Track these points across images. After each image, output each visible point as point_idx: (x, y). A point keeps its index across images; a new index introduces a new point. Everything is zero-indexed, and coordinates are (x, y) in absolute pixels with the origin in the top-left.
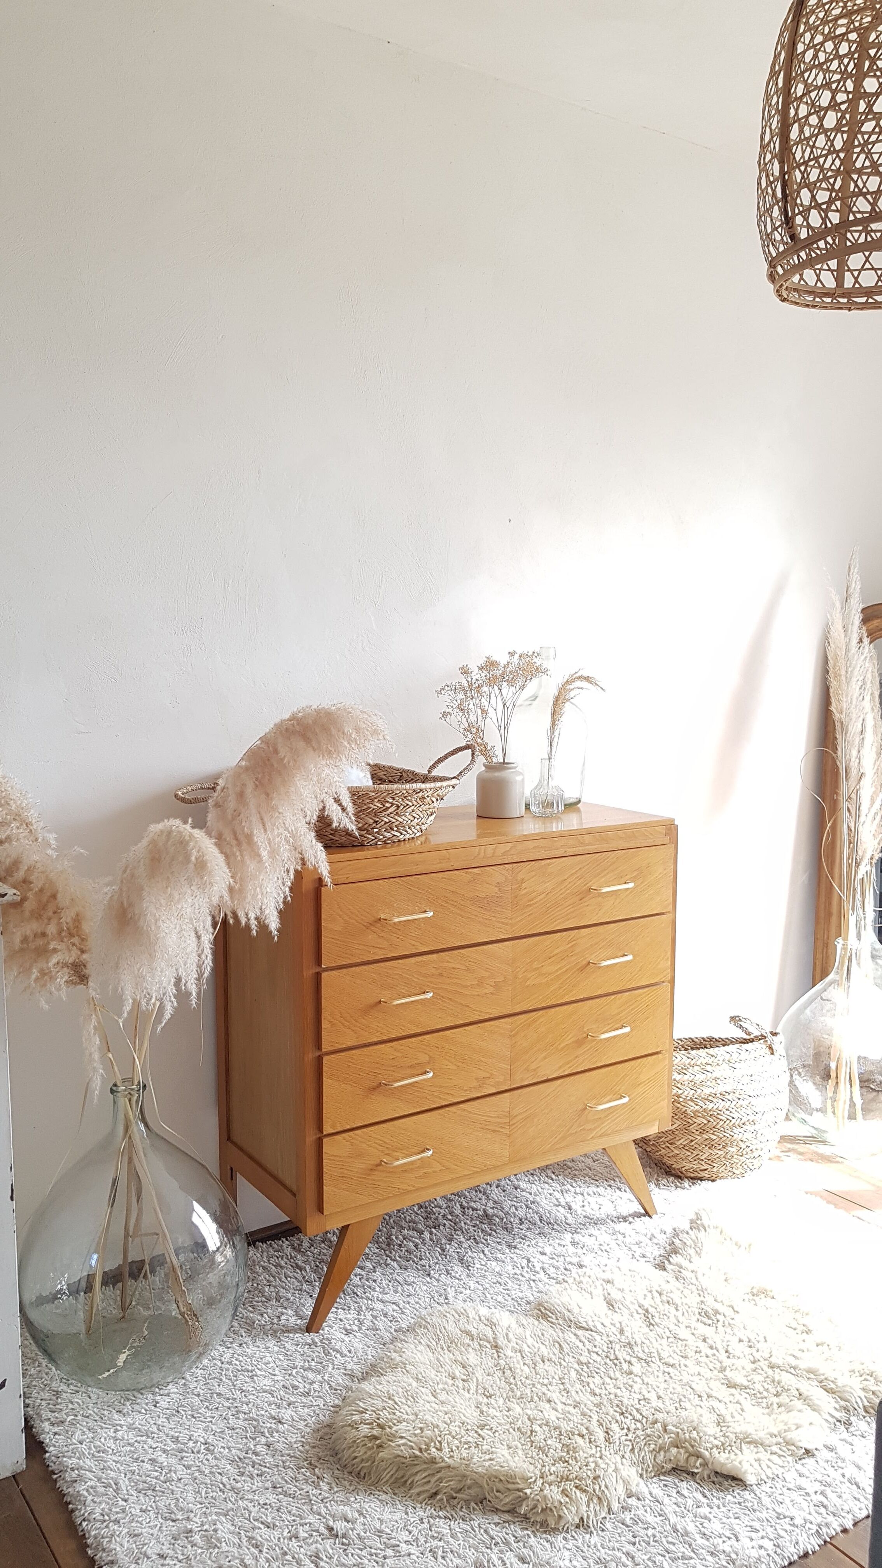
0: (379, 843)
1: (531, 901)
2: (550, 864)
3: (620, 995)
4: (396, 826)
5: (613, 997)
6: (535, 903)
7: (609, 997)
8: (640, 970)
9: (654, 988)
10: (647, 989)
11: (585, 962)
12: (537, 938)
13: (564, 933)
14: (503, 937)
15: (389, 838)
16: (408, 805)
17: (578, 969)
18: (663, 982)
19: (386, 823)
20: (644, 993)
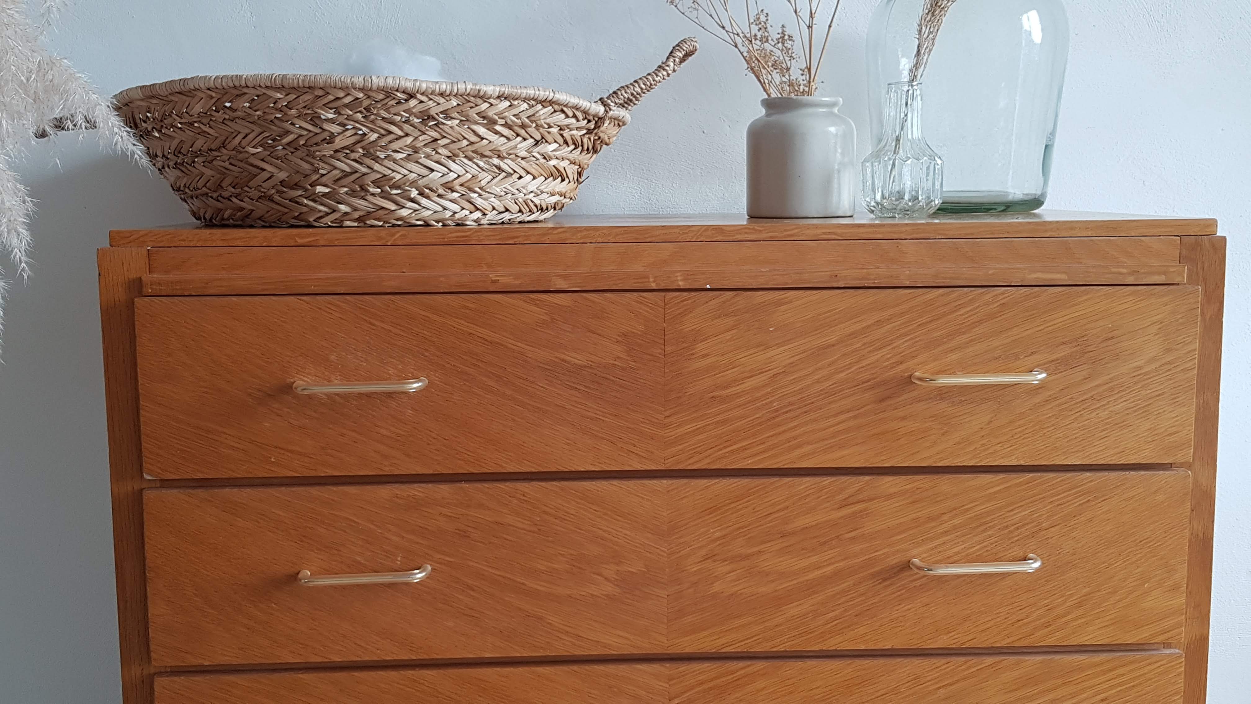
0: (348, 223)
1: (725, 388)
2: (779, 303)
3: (1012, 659)
4: (375, 183)
5: (989, 660)
6: (738, 395)
7: (974, 660)
8: (1079, 605)
9: (1138, 655)
10: (1103, 657)
11: (894, 560)
12: (744, 482)
13: (827, 481)
14: (638, 467)
15: (369, 213)
16: (390, 132)
17: (873, 575)
18: (1167, 645)
19: (346, 175)
20: (1096, 665)
